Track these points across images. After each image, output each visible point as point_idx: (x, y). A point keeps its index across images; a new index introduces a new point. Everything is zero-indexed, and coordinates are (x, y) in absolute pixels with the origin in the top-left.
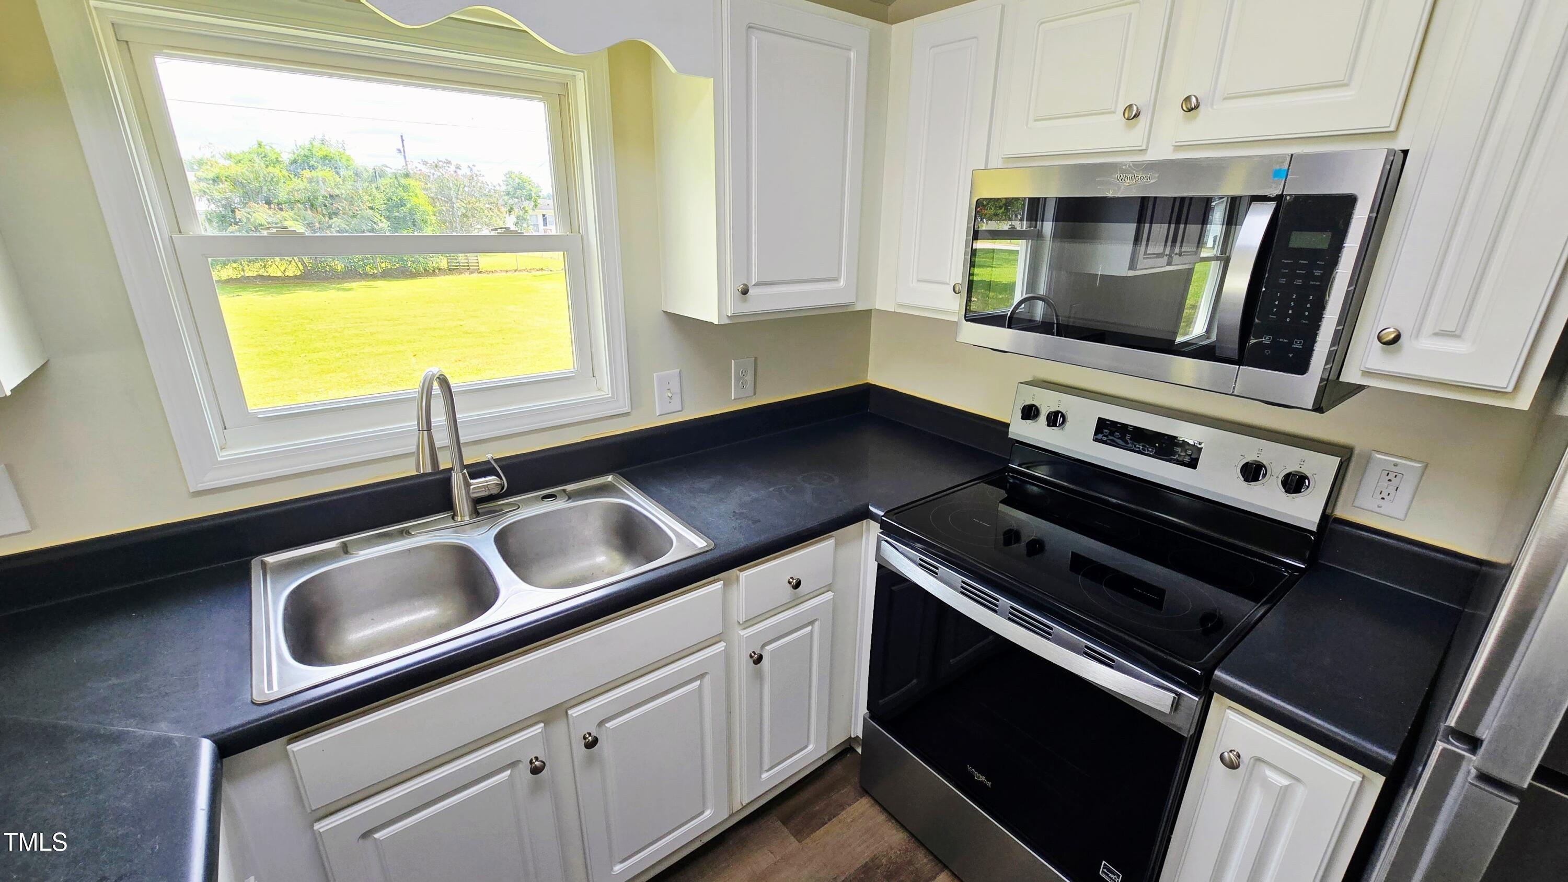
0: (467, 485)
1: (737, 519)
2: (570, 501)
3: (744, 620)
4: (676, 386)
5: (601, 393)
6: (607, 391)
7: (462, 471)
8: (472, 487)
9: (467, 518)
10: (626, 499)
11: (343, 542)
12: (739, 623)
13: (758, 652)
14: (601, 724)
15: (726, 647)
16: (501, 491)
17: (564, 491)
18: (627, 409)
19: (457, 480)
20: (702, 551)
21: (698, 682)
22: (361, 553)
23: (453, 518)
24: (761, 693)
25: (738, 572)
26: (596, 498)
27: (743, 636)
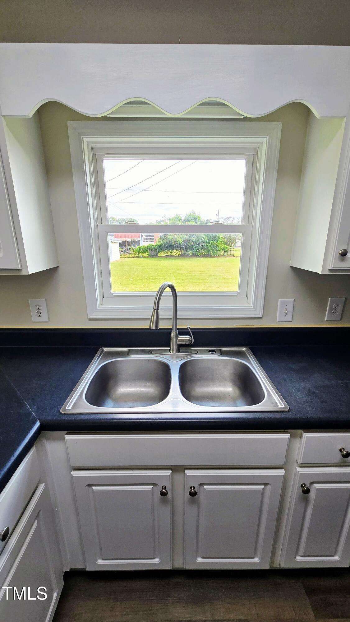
0: (177, 337)
1: (310, 395)
2: (221, 356)
3: (301, 463)
4: (290, 307)
5: (249, 305)
6: (251, 305)
7: (176, 331)
8: (178, 339)
9: (174, 352)
10: (248, 362)
11: (129, 349)
12: (297, 462)
13: (308, 486)
14: (201, 485)
15: (285, 474)
16: (191, 343)
17: (220, 350)
18: (260, 316)
19: (173, 334)
20: (280, 410)
21: (263, 487)
22: (133, 356)
23: (169, 351)
24: (305, 511)
25: (303, 432)
26: (234, 358)
27: (299, 471)
